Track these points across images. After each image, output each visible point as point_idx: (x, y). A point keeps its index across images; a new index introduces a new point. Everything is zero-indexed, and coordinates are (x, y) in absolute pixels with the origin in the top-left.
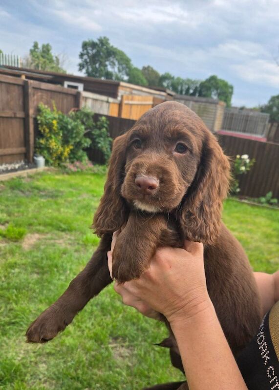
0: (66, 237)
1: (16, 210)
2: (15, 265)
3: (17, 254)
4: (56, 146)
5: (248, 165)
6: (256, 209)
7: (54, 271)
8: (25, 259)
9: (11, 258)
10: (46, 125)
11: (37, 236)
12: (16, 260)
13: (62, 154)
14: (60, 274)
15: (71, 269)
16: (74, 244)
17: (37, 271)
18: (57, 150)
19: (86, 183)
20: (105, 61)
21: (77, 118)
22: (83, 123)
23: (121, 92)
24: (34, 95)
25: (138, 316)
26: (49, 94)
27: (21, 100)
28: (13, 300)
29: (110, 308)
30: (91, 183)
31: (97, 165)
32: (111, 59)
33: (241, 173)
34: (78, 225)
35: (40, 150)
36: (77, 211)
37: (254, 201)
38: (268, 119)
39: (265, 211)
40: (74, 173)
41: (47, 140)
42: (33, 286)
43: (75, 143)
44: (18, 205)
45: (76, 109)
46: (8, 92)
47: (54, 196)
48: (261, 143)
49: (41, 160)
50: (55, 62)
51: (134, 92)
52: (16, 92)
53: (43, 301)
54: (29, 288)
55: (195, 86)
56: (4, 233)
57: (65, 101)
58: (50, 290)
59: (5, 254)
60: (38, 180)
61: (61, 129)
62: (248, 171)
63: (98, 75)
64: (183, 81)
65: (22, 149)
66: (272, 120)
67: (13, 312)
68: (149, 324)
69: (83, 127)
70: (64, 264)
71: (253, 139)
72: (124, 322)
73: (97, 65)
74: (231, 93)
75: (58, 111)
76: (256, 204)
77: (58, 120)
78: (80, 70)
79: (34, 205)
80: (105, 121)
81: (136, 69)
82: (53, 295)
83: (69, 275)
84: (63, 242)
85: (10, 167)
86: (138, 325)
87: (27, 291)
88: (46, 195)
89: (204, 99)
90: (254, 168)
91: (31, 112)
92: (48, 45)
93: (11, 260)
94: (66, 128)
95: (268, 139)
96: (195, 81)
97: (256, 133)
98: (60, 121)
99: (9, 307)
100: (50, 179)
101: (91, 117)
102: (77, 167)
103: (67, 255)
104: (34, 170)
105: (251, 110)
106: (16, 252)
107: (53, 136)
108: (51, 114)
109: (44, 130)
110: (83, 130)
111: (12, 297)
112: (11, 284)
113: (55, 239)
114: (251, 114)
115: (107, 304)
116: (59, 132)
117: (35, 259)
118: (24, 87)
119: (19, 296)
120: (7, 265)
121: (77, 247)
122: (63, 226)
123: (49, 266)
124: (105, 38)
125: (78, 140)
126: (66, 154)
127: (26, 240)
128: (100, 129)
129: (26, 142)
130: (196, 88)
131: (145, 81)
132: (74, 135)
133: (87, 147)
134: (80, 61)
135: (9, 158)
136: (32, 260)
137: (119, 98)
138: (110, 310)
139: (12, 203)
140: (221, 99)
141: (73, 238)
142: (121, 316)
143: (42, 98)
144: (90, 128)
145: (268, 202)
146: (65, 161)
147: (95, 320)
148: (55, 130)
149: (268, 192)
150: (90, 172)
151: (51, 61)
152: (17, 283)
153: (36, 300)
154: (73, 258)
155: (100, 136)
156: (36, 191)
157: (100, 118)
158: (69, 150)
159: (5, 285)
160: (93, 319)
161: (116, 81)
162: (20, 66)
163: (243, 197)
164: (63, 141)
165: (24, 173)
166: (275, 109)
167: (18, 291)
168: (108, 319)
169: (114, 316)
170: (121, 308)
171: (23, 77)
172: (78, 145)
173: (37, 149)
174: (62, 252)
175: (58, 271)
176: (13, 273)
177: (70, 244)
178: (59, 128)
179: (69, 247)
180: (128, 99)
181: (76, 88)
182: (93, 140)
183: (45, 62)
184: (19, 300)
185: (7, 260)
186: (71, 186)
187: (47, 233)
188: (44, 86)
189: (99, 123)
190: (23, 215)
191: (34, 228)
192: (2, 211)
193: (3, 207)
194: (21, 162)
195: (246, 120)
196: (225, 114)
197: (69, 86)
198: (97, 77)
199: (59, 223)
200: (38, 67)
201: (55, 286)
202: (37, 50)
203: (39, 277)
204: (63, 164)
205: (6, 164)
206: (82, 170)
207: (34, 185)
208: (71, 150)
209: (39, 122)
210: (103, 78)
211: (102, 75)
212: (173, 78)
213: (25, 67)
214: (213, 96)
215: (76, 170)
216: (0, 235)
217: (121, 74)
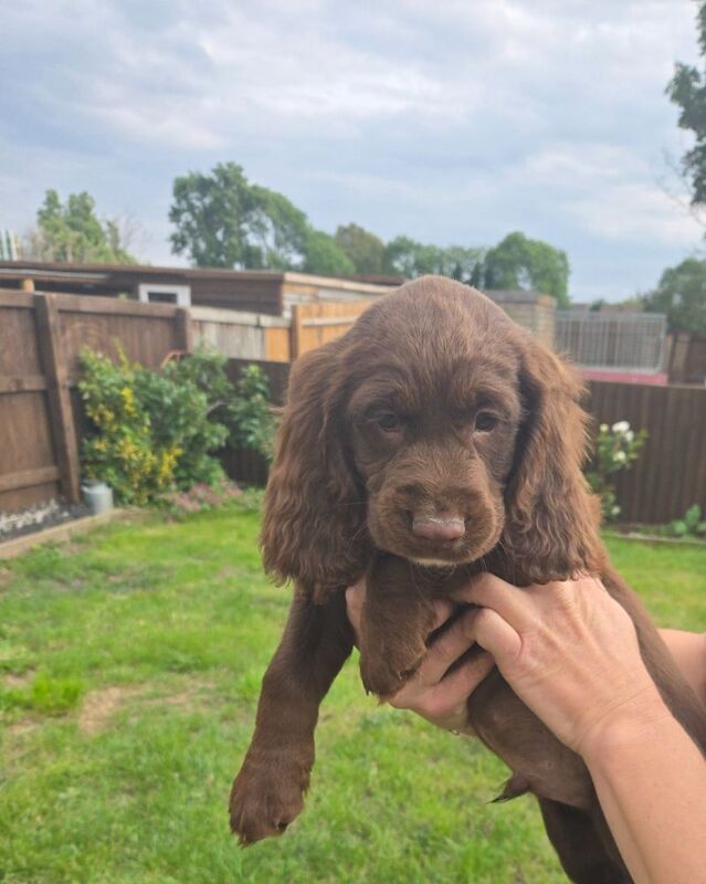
0: (193, 686)
1: (52, 631)
2: (64, 778)
3: (68, 749)
4: (136, 452)
5: (632, 446)
6: (666, 553)
7: (173, 780)
8: (90, 758)
9: (54, 762)
10: (103, 403)
11: (115, 692)
12: (66, 764)
13: (155, 471)
14: (191, 786)
15: (217, 770)
16: (216, 700)
17: (127, 787)
18: (142, 462)
19: (228, 539)
20: (240, 223)
21: (186, 376)
22: (202, 387)
23: (289, 298)
24: (63, 329)
25: (406, 866)
26: (104, 322)
27: (32, 345)
28: (74, 873)
29: (332, 856)
30: (241, 537)
31: (252, 490)
32: (255, 215)
33: (618, 467)
35: (96, 469)
36: (214, 613)
37: (658, 533)
38: (664, 326)
39: (690, 554)
40: (193, 516)
41: (113, 441)
42: (121, 827)
43: (186, 439)
44: (56, 619)
45: (179, 353)
47: (147, 582)
48: (654, 389)
49: (101, 493)
50: (108, 236)
51: (322, 294)
52: (15, 327)
53: (153, 864)
54: (113, 834)
55: (475, 262)
56: (27, 697)
57: (148, 335)
58: (168, 830)
59: (36, 752)
60: (100, 546)
61: (146, 408)
62: (632, 461)
63: (223, 258)
64: (442, 253)
65: (50, 472)
66: (674, 328)
69: (203, 397)
70: (198, 760)
71: (634, 381)
73: (220, 235)
74: (565, 270)
75: (132, 360)
76: (664, 539)
77: (136, 387)
78: (177, 250)
79: (98, 611)
80: (257, 375)
81: (322, 235)
82: (177, 844)
83: (214, 784)
84: (187, 699)
85: (21, 521)
87: (108, 843)
88: (125, 584)
89: (501, 295)
90: (646, 451)
91: (62, 373)
92: (84, 196)
93: (53, 766)
94: (160, 404)
95: (672, 379)
96: (470, 251)
97: (639, 363)
98: (141, 387)
100: (132, 540)
101: (220, 370)
102: (201, 501)
103: (201, 732)
104: (86, 521)
105: (620, 308)
106: (64, 745)
107: (125, 429)
108: (114, 373)
109: (101, 416)
110: (205, 404)
111: (70, 867)
112: (63, 832)
113: (164, 696)
114: (620, 318)
115: (323, 846)
116: (141, 416)
117: (118, 756)
118: (36, 313)
119: (88, 858)
120: (44, 781)
121: (225, 708)
122: (183, 659)
123: (159, 770)
124: (230, 165)
125: (193, 431)
126: (165, 470)
127: (87, 707)
128: (247, 397)
129: (57, 452)
130: (477, 267)
131: (347, 262)
132: (182, 421)
133: (220, 448)
134: (173, 228)
135: (15, 500)
136: (111, 758)
137: (287, 315)
138: (332, 862)
139: (39, 615)
140: (541, 290)
141: (210, 686)
142: (363, 872)
143: (85, 335)
144: (222, 397)
145: (694, 531)
146: (166, 489)
148: (129, 413)
149: (690, 505)
150: (235, 508)
151: (95, 235)
152: (77, 825)
153: (134, 864)
154: (218, 740)
155: (250, 414)
156: (99, 575)
157: (244, 370)
158: (172, 457)
159: (46, 835)
161: (273, 271)
162: (16, 258)
163: (631, 525)
164: (152, 438)
165: (60, 532)
166: (677, 299)
167: (82, 846)
169: (346, 876)
170: (361, 851)
171: (29, 286)
172: (195, 444)
173: (88, 467)
174: (187, 726)
175: (182, 779)
176: (65, 802)
177: (206, 703)
178: (141, 406)
179: (204, 711)
180: (309, 314)
181: (171, 298)
182: (234, 427)
183: (79, 241)
184: (87, 871)
185: (43, 768)
186: (189, 551)
187: (142, 682)
188: (88, 303)
189: (242, 383)
190: (71, 643)
191: (105, 674)
192: (14, 640)
193: (15, 630)
194: (48, 503)
195: (612, 335)
196: (559, 325)
197: (152, 296)
198: (222, 265)
199: (170, 652)
200: (65, 254)
201: (180, 818)
202: (56, 211)
203: (134, 800)
204: (162, 496)
205: (8, 516)
206: (213, 506)
207: (91, 560)
208: (178, 458)
209: (86, 396)
210: (238, 267)
211: (235, 259)
212: (418, 248)
213: (28, 259)
214: (521, 284)
215: (199, 507)
216: (16, 703)
217: (282, 250)
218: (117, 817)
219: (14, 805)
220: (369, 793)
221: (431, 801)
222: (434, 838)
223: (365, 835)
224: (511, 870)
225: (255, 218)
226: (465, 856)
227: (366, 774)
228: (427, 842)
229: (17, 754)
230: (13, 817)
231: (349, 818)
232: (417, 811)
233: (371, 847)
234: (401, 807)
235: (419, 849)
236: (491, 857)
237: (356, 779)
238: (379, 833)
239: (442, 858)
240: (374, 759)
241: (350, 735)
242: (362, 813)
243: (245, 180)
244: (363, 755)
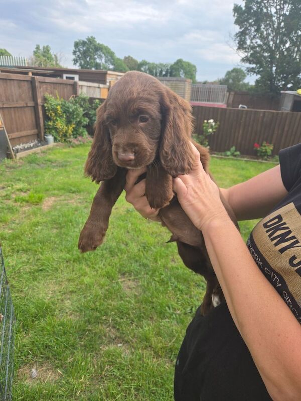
0: (76, 198)
1: (35, 180)
2: (37, 223)
3: (39, 215)
4: (61, 126)
5: (214, 127)
6: (224, 161)
7: (69, 225)
8: (45, 218)
10: (52, 110)
11: (53, 198)
12: (38, 219)
13: (66, 132)
14: (75, 227)
16: (83, 202)
17: (56, 227)
18: (63, 129)
20: (94, 55)
21: (77, 103)
22: (81, 106)
23: (109, 79)
24: (40, 88)
25: (139, 254)
26: (52, 85)
27: (31, 92)
28: (39, 252)
29: (116, 250)
32: (99, 53)
33: (210, 134)
34: (85, 187)
35: (49, 130)
37: (221, 155)
38: (226, 89)
39: (231, 162)
40: (78, 146)
41: (54, 122)
42: (54, 239)
43: (76, 122)
44: (36, 176)
45: (75, 95)
46: (20, 87)
47: (63, 165)
48: (222, 109)
49: (50, 138)
50: (54, 59)
52: (26, 87)
53: (63, 250)
54: (51, 241)
55: (166, 68)
56: (27, 199)
57: (65, 90)
58: (68, 240)
59: (29, 215)
60: (50, 154)
61: (65, 112)
62: (214, 132)
63: (89, 66)
64: (157, 65)
65: (35, 131)
66: (229, 90)
67: (40, 261)
68: (149, 260)
69: (82, 109)
70: (77, 219)
71: (216, 106)
72: (128, 260)
73: (88, 59)
74: (195, 71)
75: (60, 98)
76: (223, 157)
77: (61, 106)
78: (75, 64)
79: (48, 174)
80: (98, 103)
81: (119, 59)
82: (70, 245)
84: (74, 201)
85: (26, 146)
86: (140, 262)
87: (50, 243)
88: (57, 166)
89: (174, 79)
90: (219, 129)
91: (39, 101)
92: (48, 46)
93: (34, 220)
94: (68, 111)
95: (228, 106)
96: (165, 65)
97: (218, 101)
98: (63, 106)
99: (36, 257)
100: (59, 153)
101: (87, 101)
102: (80, 141)
103: (78, 211)
104: (46, 146)
105: (212, 83)
107: (58, 119)
108: (55, 101)
109: (51, 114)
110: (82, 111)
112: (37, 240)
113: (68, 200)
114: (212, 86)
115: (114, 247)
116: (63, 115)
117: (53, 217)
118: (32, 82)
119: (44, 248)
120: (31, 224)
121: (85, 204)
122: (73, 189)
123: (65, 222)
124: (92, 37)
125: (78, 120)
126: (70, 131)
127: (45, 203)
128: (95, 109)
129: (37, 125)
130: (167, 70)
132: (75, 116)
133: (86, 125)
134: (74, 57)
135: (25, 139)
136: (51, 218)
137: (108, 84)
138: (116, 252)
139: (31, 174)
140: (187, 77)
141: (82, 198)
142: (125, 256)
143: (47, 89)
144: (87, 109)
145: (233, 155)
146: (70, 138)
147: (105, 261)
148: (59, 114)
149: (232, 147)
151: (50, 58)
152: (41, 238)
153: (57, 250)
155: (95, 115)
156: (49, 163)
157: (94, 101)
158: (71, 128)
159: (32, 240)
160: (104, 261)
161: (104, 70)
162: (26, 65)
163: (213, 152)
164: (66, 121)
165: (38, 150)
166: (231, 81)
167: (42, 244)
168: (115, 260)
169: (120, 257)
170: (125, 249)
171: (30, 74)
172: (79, 124)
173: (46, 130)
174: (74, 209)
175: (72, 225)
176: (37, 230)
177: (80, 203)
178: (63, 111)
179: (79, 205)
181: (73, 78)
182: (90, 119)
183: (45, 60)
184: (44, 251)
185: (31, 220)
186: (76, 157)
187: (61, 196)
188: (48, 79)
189: (93, 105)
190: (40, 183)
191: (50, 193)
192: (24, 182)
193: (24, 179)
194: (34, 141)
195: (209, 92)
196: (192, 88)
197: (67, 78)
198: (88, 68)
199: (69, 187)
200: (41, 64)
201: (71, 237)
202: (39, 51)
203: (58, 231)
204: (68, 140)
205: (23, 144)
206: (84, 143)
207: (46, 159)
208: (73, 128)
209: (47, 108)
210: (93, 69)
211: (93, 67)
212: (149, 63)
213: (30, 66)
214: (181, 75)
215: (79, 143)
216: (24, 201)
217: (107, 64)
218: (53, 235)
219: (23, 231)
220: (128, 232)
221: (147, 235)
222: (147, 247)
223: (127, 245)
224: (171, 257)
225: (99, 54)
226: (157, 252)
227: (127, 226)
228: (145, 247)
229: (24, 216)
230: (22, 235)
231: (122, 239)
232: (143, 238)
233: (128, 248)
234: (138, 237)
235: (143, 250)
236: (165, 253)
237: (124, 228)
238: (131, 244)
239: (150, 252)
240: (130, 222)
241: (123, 214)
242: (126, 238)
243: (96, 42)
244: (127, 220)
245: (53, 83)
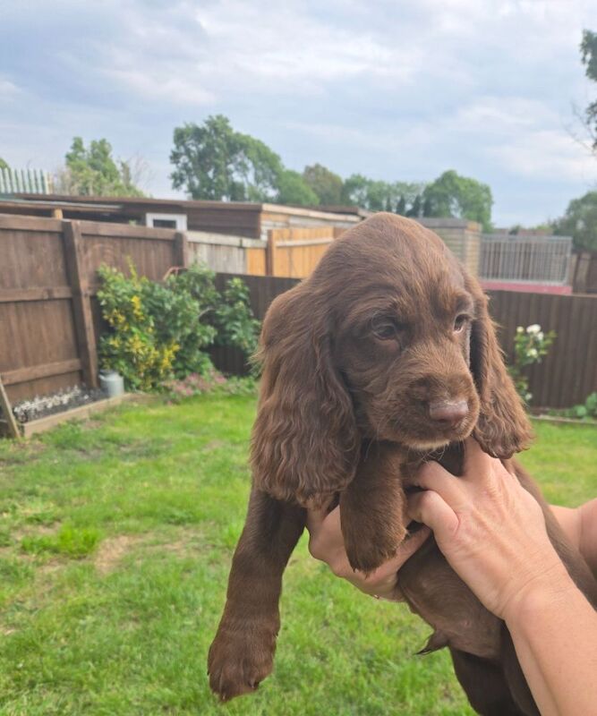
0: (187, 536)
1: (75, 491)
2: (83, 608)
3: (86, 585)
4: (143, 348)
5: (542, 344)
6: (570, 431)
7: (169, 610)
8: (104, 592)
9: (76, 596)
10: (117, 308)
11: (125, 540)
12: (85, 597)
13: (157, 364)
14: (184, 616)
15: (205, 603)
16: (204, 547)
17: (133, 616)
18: (147, 356)
19: (216, 418)
20: (227, 164)
21: (183, 287)
22: (196, 296)
23: (266, 224)
24: (86, 250)
25: (356, 682)
26: (118, 244)
27: (60, 262)
28: (90, 684)
29: (296, 674)
30: (226, 416)
31: (235, 379)
32: (239, 157)
33: (531, 361)
34: (209, 507)
35: (110, 361)
36: (203, 477)
37: (563, 415)
38: (570, 247)
39: (589, 432)
40: (187, 400)
41: (124, 339)
42: (128, 647)
43: (182, 337)
44: (78, 481)
45: (177, 269)
46: (30, 249)
47: (150, 452)
48: (561, 298)
49: (115, 380)
50: (122, 174)
51: (292, 221)
52: (48, 248)
53: (153, 678)
54: (121, 653)
55: (415, 195)
56: (54, 543)
57: (153, 254)
58: (165, 651)
59: (61, 587)
60: (113, 423)
61: (151, 313)
62: (542, 357)
63: (213, 192)
64: (389, 187)
65: (73, 363)
66: (578, 249)
67: (91, 708)
68: (383, 696)
69: (196, 304)
70: (190, 594)
71: (545, 291)
72: (329, 698)
73: (211, 174)
74: (489, 200)
75: (140, 275)
76: (568, 420)
77: (143, 296)
78: (176, 186)
79: (111, 476)
80: (240, 286)
81: (293, 174)
82: (172, 663)
83: (202, 615)
84: (181, 546)
85: (50, 402)
86: (360, 703)
87: (118, 660)
88: (133, 453)
89: (436, 222)
90: (554, 348)
91: (84, 284)
92: (103, 142)
93: (75, 598)
94: (162, 309)
95: (575, 291)
96: (412, 185)
97: (549, 278)
98: (147, 296)
99: (81, 700)
100: (138, 418)
101: (211, 283)
102: (194, 388)
103: (193, 572)
104: (103, 403)
105: (534, 232)
106: (84, 582)
107: (134, 329)
108: (126, 284)
109: (115, 319)
110: (198, 310)
111: (87, 679)
112: (82, 651)
113: (164, 544)
114: (534, 240)
115: (289, 666)
116: (147, 320)
117: (127, 590)
118: (64, 236)
119: (102, 673)
120: (67, 610)
121: (212, 553)
122: (178, 513)
123: (158, 602)
124: (219, 117)
125: (188, 331)
126: (166, 362)
127: (102, 552)
128: (231, 304)
129: (80, 348)
130: (418, 199)
131: (313, 196)
132: (179, 323)
133: (210, 344)
134: (173, 168)
135: (46, 385)
136: (121, 593)
137: (264, 238)
138: (296, 679)
139: (64, 478)
140: (469, 218)
141: (201, 535)
142: (321, 687)
143: (103, 254)
144: (211, 304)
145: (592, 414)
146: (167, 378)
147: (268, 703)
148: (137, 317)
149: (589, 394)
150: (220, 393)
151: (110, 173)
152: (93, 646)
153: (138, 678)
154: (206, 579)
155: (233, 318)
156: (112, 446)
157: (229, 282)
158: (171, 352)
159: (69, 654)
160: (264, 702)
161: (252, 202)
162: (48, 192)
163: (541, 409)
164: (156, 336)
165: (81, 412)
166: (580, 225)
167: (97, 663)
168: (295, 699)
169: (307, 690)
170: (319, 670)
171: (59, 215)
172: (190, 341)
173: (104, 360)
174: (181, 568)
175: (177, 610)
176: (84, 627)
177: (197, 549)
178: (147, 311)
179: (195, 556)
180: (282, 237)
181: (171, 224)
182: (220, 328)
183: (98, 178)
184: (102, 683)
185: (66, 600)
186: (184, 427)
187: (146, 532)
188: (105, 228)
189: (227, 292)
190: (89, 499)
191: (117, 525)
192: (44, 497)
193: (45, 489)
194: (72, 389)
195: (527, 254)
196: (483, 246)
197: (156, 223)
198: (211, 198)
199: (168, 508)
200: (87, 189)
201: (175, 641)
202: (80, 154)
203: (139, 627)
204: (163, 383)
205: (41, 398)
206: (203, 391)
207: (105, 435)
208: (176, 353)
209: (103, 303)
210: (225, 199)
211: (223, 193)
212: (370, 183)
213: (57, 193)
214: (453, 213)
215: (192, 392)
216: (45, 548)
217: (260, 186)
218: (125, 640)
219: (44, 630)
220: (326, 624)
221: (377, 631)
222: (378, 661)
223: (323, 657)
224: (441, 687)
225: (239, 160)
226: (403, 675)
227: (325, 608)
228: (373, 663)
229: (46, 588)
230: (42, 639)
231: (310, 644)
232: (364, 638)
233: (327, 667)
234: (353, 635)
235: (366, 669)
236: (425, 676)
237: (316, 612)
238: (334, 656)
239: (385, 676)
240: (331, 596)
241: (311, 577)
242: (321, 639)
243: (231, 129)
244: (322, 593)
245: (121, 238)
